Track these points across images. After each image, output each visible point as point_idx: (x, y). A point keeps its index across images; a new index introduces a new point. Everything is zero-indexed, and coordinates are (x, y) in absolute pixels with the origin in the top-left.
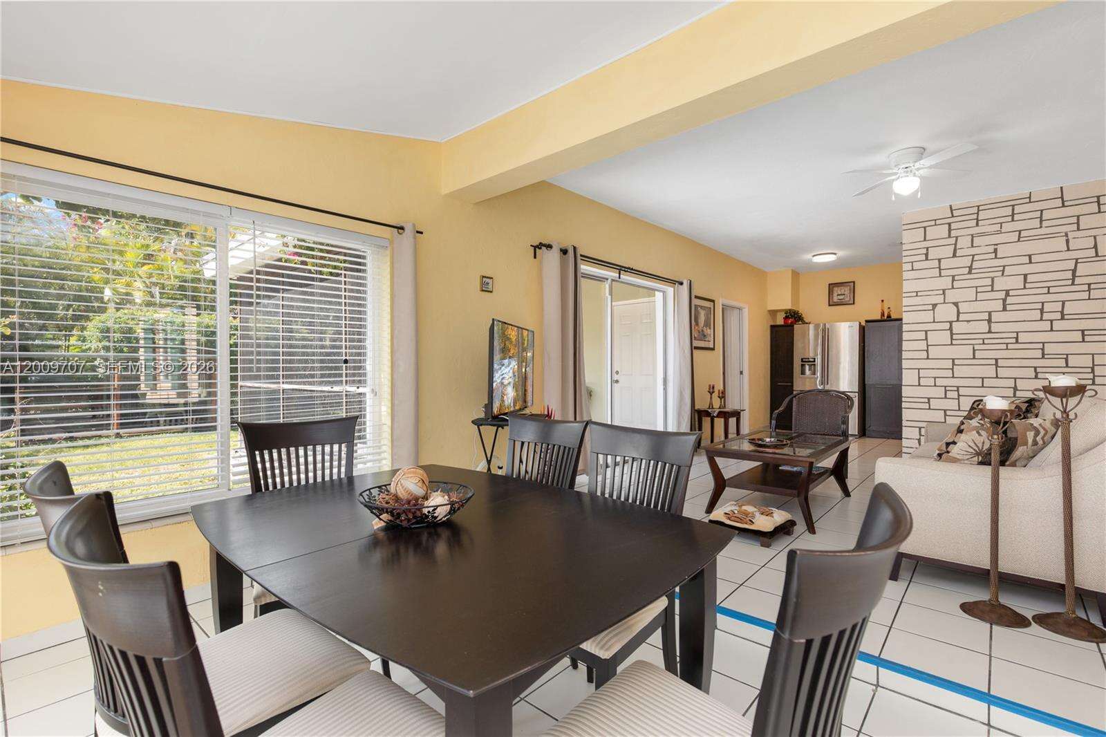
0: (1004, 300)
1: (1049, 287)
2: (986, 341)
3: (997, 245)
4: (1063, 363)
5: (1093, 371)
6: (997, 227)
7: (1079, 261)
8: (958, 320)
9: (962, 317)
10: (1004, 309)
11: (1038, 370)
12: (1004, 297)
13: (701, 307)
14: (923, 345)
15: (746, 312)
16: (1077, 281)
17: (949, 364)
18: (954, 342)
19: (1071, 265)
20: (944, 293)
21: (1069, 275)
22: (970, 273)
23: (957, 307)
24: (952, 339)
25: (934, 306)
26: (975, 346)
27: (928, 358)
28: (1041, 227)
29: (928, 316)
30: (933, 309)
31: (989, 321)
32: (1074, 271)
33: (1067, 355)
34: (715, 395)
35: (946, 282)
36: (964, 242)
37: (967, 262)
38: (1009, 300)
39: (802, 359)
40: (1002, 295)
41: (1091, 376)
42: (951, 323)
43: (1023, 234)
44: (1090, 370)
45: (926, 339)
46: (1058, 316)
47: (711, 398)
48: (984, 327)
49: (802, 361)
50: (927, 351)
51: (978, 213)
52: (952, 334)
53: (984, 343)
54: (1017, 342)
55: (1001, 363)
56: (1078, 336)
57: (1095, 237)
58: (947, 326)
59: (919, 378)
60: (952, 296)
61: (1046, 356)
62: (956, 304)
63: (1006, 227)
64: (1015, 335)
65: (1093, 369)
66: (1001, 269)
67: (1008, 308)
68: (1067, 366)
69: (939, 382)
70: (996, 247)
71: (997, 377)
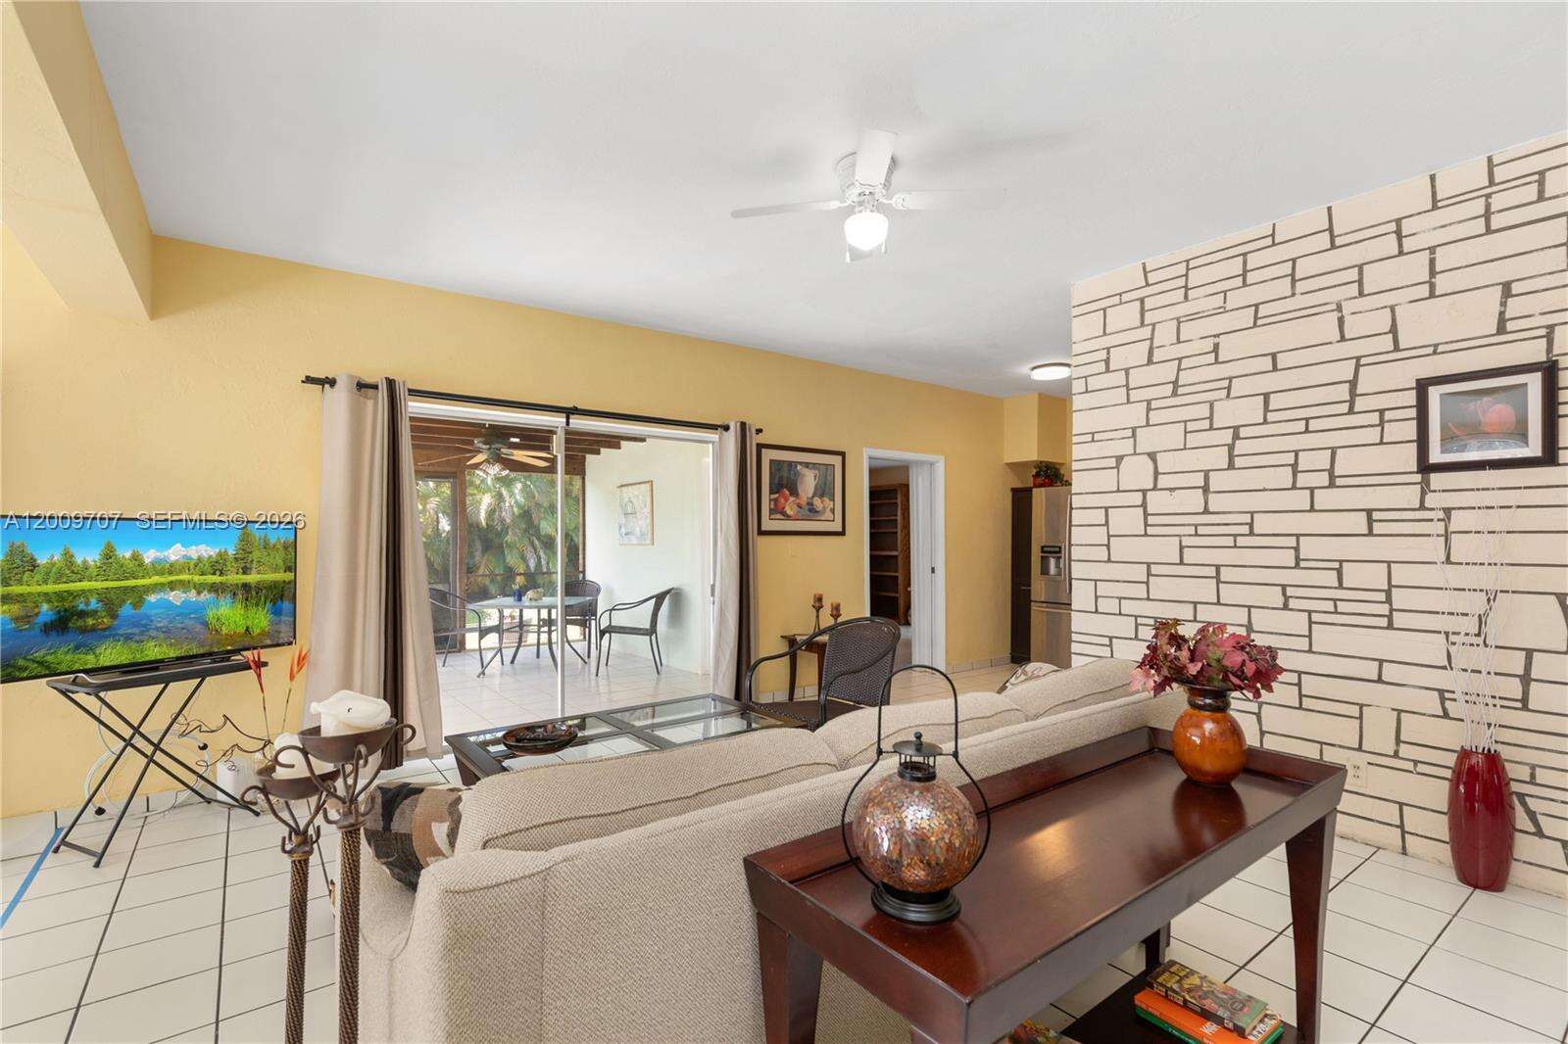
0: (1231, 447)
1: (1307, 420)
2: (1201, 530)
3: (1218, 336)
4: (1331, 578)
5: (1389, 600)
6: (1218, 300)
7: (1363, 361)
8: (1155, 488)
9: (1163, 482)
10: (1231, 466)
11: (1290, 591)
12: (1230, 441)
13: (807, 465)
14: (1100, 535)
15: (940, 468)
16: (1361, 404)
17: (1140, 573)
18: (1150, 530)
19: (1346, 371)
20: (1134, 435)
21: (1343, 392)
22: (1175, 394)
23: (1155, 461)
24: (1146, 525)
25: (1120, 459)
26: (1183, 539)
27: (1109, 560)
28: (1293, 295)
29: (1107, 480)
30: (1117, 467)
31: (1206, 489)
32: (1353, 384)
33: (1341, 562)
34: (826, 612)
35: (1135, 414)
36: (1165, 334)
37: (1168, 372)
38: (1241, 447)
39: (1043, 547)
40: (1227, 437)
41: (1384, 609)
42: (1144, 492)
43: (1263, 311)
44: (1382, 597)
45: (1107, 523)
46: (1323, 479)
47: (818, 617)
48: (1195, 501)
49: (1043, 552)
50: (1108, 546)
51: (1186, 275)
52: (1146, 515)
53: (1196, 535)
54: (1251, 533)
55: (1225, 574)
56: (1359, 523)
57: (1393, 309)
58: (1137, 498)
59: (1096, 597)
60: (1148, 440)
61: (1302, 564)
62: (1152, 456)
63: (1235, 299)
64: (1247, 518)
65: (1388, 593)
66: (1225, 383)
67: (1238, 462)
68: (1341, 586)
69: (1128, 607)
70: (1217, 340)
71: (1218, 603)
